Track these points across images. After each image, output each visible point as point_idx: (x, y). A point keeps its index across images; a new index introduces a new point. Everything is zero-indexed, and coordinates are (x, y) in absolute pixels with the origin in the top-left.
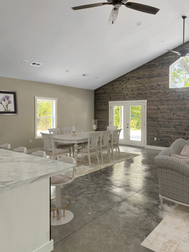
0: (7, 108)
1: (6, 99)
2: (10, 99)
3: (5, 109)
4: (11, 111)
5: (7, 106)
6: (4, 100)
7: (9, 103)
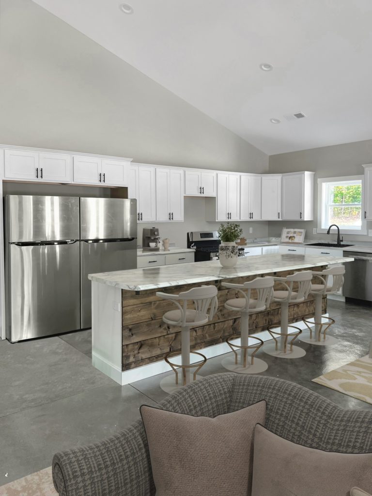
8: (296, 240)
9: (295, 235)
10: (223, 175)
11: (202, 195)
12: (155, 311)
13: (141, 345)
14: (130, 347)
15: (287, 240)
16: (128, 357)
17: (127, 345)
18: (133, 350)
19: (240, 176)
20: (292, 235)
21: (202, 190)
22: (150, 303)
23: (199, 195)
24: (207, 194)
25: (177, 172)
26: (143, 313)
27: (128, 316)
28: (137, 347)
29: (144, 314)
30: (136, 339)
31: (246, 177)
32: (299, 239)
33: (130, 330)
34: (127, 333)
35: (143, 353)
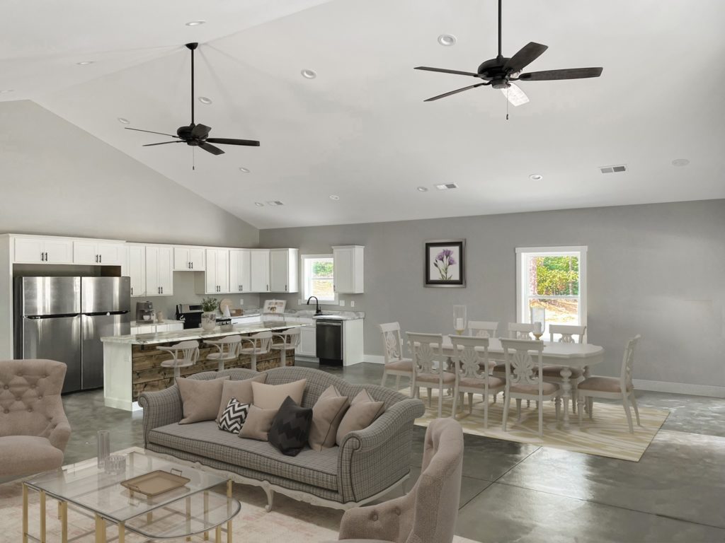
0: (446, 273)
1: (445, 257)
2: (452, 256)
3: (442, 276)
4: (453, 279)
5: (446, 269)
6: (442, 260)
7: (450, 264)
8: (277, 311)
9: (276, 306)
10: (212, 251)
11: (191, 270)
12: (155, 362)
13: (146, 385)
14: (138, 386)
15: (269, 311)
16: (136, 393)
17: (136, 385)
18: (140, 388)
19: (229, 251)
20: (273, 306)
21: (190, 265)
22: (152, 356)
23: (188, 270)
24: (196, 268)
25: (166, 249)
26: (147, 362)
27: (136, 364)
28: (142, 386)
29: (148, 364)
30: (142, 381)
31: (236, 253)
32: (280, 310)
33: (138, 374)
34: (136, 376)
35: (147, 391)
